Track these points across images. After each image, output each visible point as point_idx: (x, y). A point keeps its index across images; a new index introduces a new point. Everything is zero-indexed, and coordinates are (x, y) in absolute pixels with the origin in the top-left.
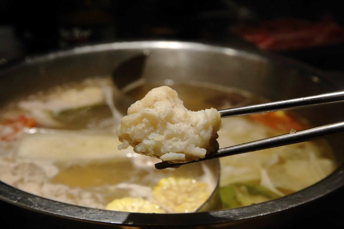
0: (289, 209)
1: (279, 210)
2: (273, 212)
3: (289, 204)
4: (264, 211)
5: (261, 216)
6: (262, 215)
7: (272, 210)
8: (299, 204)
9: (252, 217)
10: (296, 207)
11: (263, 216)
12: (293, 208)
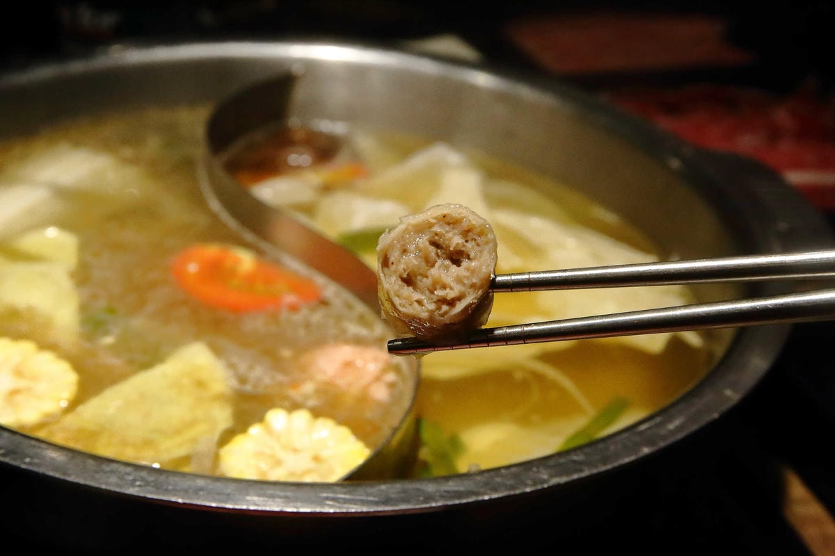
0: (549, 487)
1: (528, 490)
2: (512, 493)
3: (552, 476)
4: (495, 490)
5: (484, 501)
6: (486, 498)
7: (513, 488)
8: (575, 476)
9: (464, 501)
10: (566, 484)
11: (490, 500)
12: (558, 486)
